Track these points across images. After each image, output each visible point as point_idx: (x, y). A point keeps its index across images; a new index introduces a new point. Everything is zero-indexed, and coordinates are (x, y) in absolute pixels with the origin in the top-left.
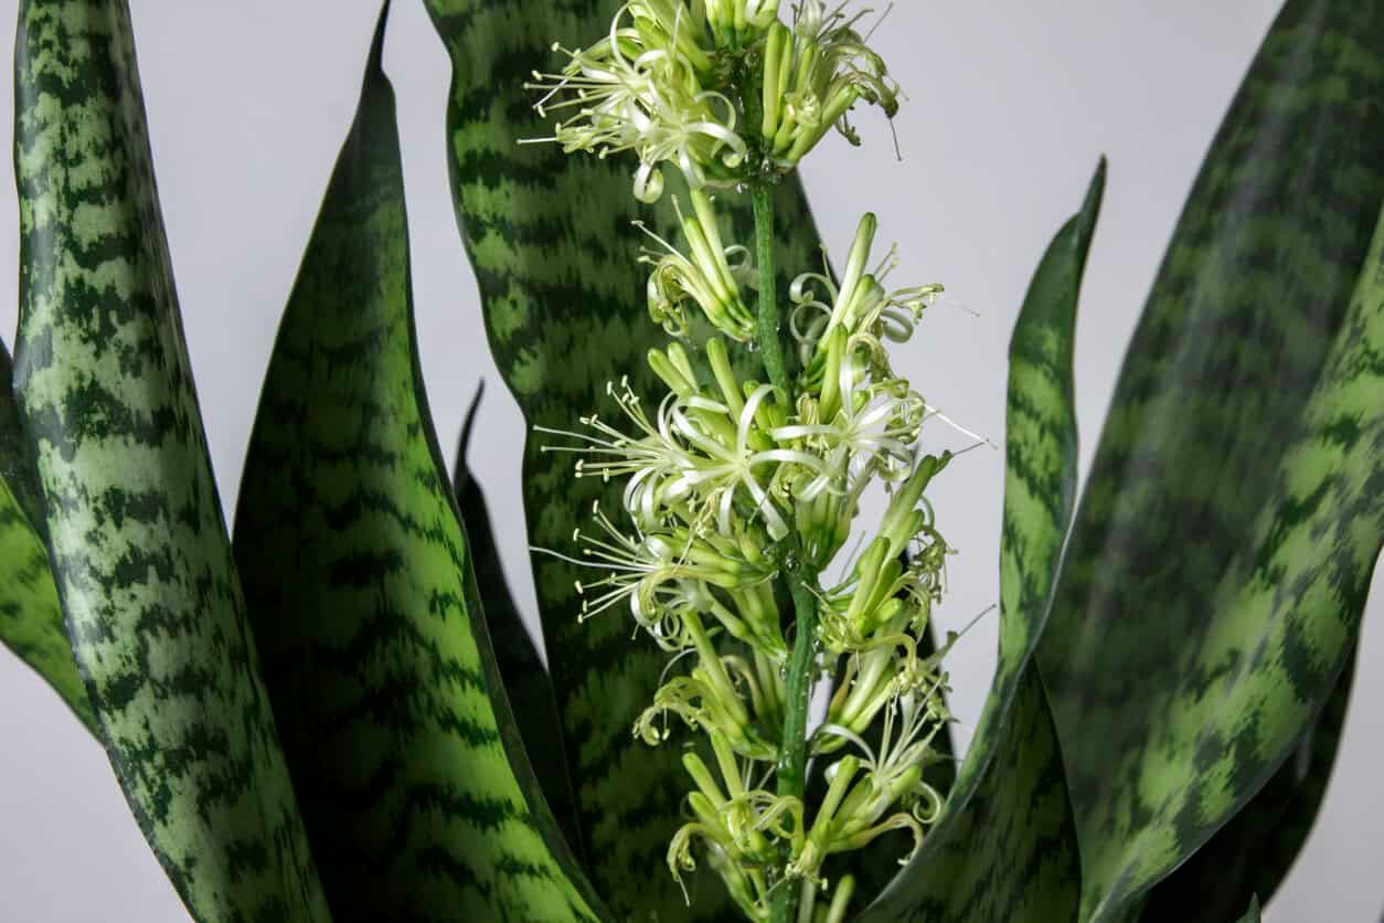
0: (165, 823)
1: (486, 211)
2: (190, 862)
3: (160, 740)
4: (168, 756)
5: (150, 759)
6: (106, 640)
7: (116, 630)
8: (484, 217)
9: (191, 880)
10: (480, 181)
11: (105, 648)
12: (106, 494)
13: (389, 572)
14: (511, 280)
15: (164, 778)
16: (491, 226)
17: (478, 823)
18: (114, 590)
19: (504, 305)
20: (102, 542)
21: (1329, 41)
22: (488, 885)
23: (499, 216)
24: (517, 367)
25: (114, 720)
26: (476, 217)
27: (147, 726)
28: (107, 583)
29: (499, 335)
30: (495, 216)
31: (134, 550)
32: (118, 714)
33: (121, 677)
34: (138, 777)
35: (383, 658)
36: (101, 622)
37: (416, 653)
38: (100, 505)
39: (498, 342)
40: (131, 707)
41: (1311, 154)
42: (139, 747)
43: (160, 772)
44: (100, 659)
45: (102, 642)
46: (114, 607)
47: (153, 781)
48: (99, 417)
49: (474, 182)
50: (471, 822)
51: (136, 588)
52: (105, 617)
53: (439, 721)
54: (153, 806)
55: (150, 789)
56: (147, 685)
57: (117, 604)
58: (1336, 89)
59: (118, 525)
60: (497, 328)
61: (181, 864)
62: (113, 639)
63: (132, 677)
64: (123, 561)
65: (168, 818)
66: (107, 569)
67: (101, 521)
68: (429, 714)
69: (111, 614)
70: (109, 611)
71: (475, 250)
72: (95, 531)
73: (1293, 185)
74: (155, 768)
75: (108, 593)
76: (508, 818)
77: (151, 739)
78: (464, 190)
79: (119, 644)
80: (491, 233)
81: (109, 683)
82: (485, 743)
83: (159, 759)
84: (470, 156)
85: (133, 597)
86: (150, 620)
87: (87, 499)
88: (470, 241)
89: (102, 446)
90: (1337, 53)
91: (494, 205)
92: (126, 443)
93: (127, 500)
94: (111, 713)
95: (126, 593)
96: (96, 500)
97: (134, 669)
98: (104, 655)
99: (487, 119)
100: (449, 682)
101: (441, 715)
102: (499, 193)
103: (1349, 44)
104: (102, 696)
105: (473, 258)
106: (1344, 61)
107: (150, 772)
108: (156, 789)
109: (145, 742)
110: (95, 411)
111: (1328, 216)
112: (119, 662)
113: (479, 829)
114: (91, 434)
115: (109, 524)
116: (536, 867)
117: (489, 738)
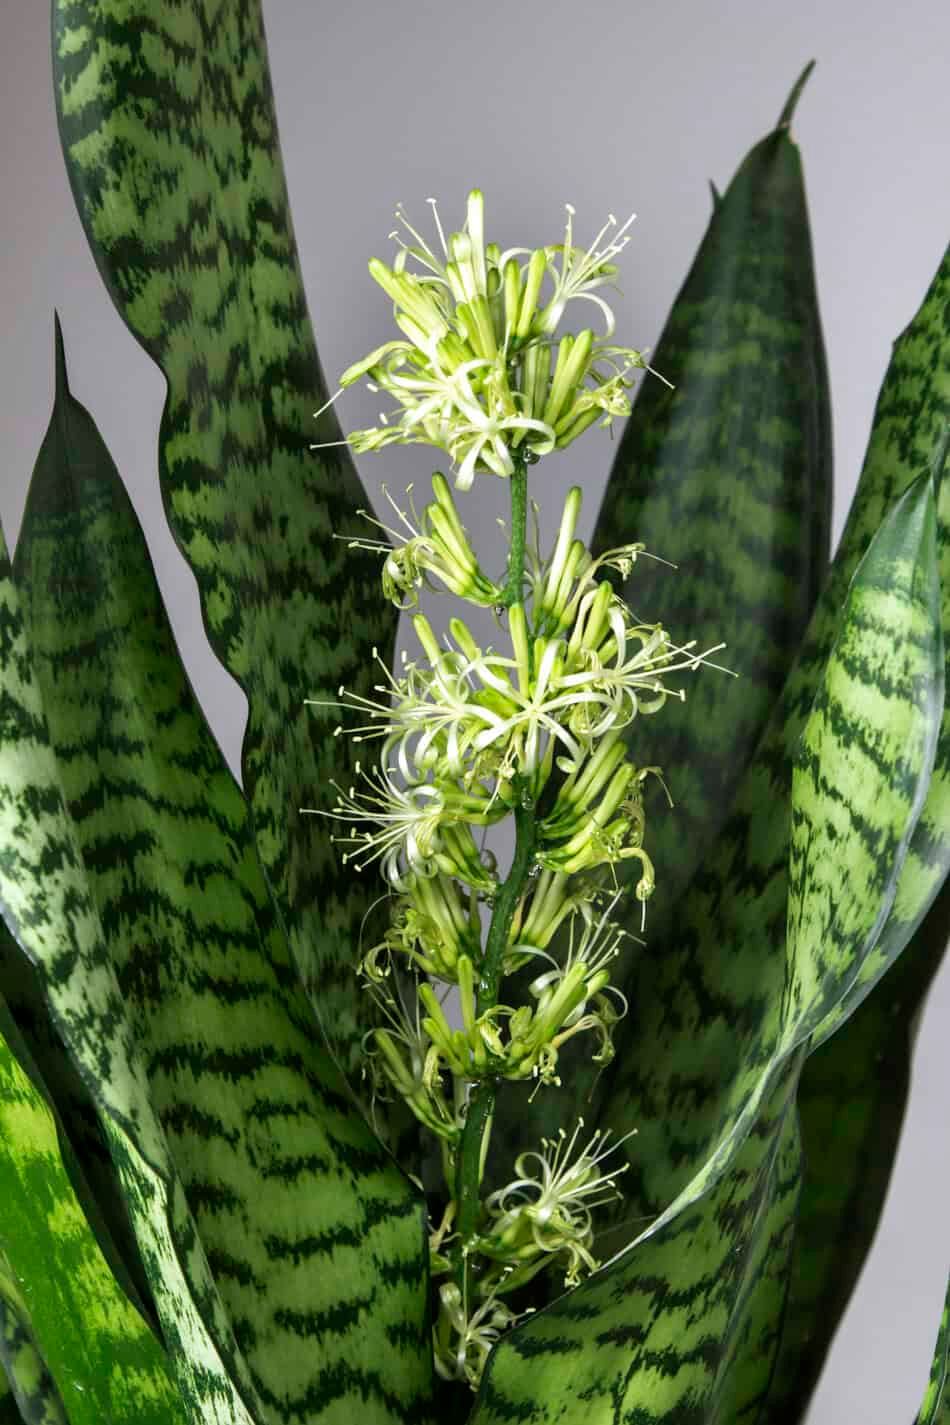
0: (110, 1082)
1: (192, 514)
2: (134, 1113)
3: (95, 1007)
4: (103, 1020)
5: (91, 1025)
6: (44, 922)
7: (50, 913)
8: (192, 520)
9: (139, 1129)
10: (185, 486)
11: (44, 929)
12: (25, 792)
13: (140, 852)
14: (218, 575)
15: (103, 1042)
16: (197, 527)
17: (230, 1075)
18: (43, 877)
19: (215, 598)
20: (27, 835)
21: (738, 309)
22: (237, 1132)
23: (202, 516)
24: (231, 653)
25: (60, 994)
26: (185, 520)
27: (85, 996)
28: (36, 871)
29: (214, 626)
30: (199, 517)
31: (51, 840)
32: (63, 987)
33: (62, 955)
34: (84, 1043)
35: (130, 933)
36: (36, 907)
37: (169, 924)
38: (22, 802)
39: (214, 631)
40: (72, 980)
41: (737, 410)
42: (81, 1016)
43: (100, 1036)
44: (42, 940)
45: (40, 924)
46: (45, 893)
47: (96, 1045)
48: (11, 723)
49: (181, 488)
50: (221, 1074)
51: (58, 874)
52: (40, 902)
53: (191, 984)
54: (99, 1068)
55: (95, 1052)
56: (79, 958)
57: (48, 890)
58: (750, 353)
59: (37, 818)
60: (212, 619)
61: (128, 1116)
62: (49, 921)
63: (69, 954)
64: (45, 850)
65: (112, 1076)
66: (34, 858)
67: (24, 816)
68: (182, 980)
69: (44, 899)
70: (41, 897)
71: (187, 548)
72: (21, 826)
73: (724, 439)
74: (96, 1032)
75: (38, 881)
76: (267, 1065)
77: (90, 1008)
78: (174, 496)
79: (55, 924)
80: (198, 533)
81: (54, 961)
82: (247, 998)
83: (97, 1024)
84: (177, 464)
85: (57, 882)
86: (71, 902)
87: (11, 799)
88: (183, 542)
89: (17, 748)
90: (746, 321)
91: (198, 508)
92: (31, 744)
93: (40, 796)
94: (57, 987)
95: (52, 878)
96: (18, 798)
97: (68, 946)
98: (45, 937)
99: (188, 431)
100: (205, 946)
101: (193, 979)
102: (199, 497)
103: (755, 313)
104: (49, 972)
105: (187, 557)
106: (753, 327)
107: (93, 1036)
108: (99, 1052)
109: (86, 1011)
110: (8, 718)
111: (757, 464)
112: (58, 941)
113: (230, 1081)
114: (8, 738)
115: (31, 817)
116: (294, 1105)
117: (251, 990)
